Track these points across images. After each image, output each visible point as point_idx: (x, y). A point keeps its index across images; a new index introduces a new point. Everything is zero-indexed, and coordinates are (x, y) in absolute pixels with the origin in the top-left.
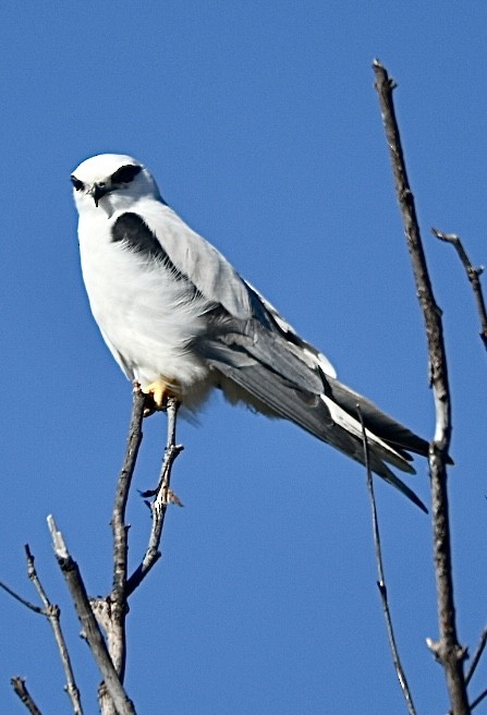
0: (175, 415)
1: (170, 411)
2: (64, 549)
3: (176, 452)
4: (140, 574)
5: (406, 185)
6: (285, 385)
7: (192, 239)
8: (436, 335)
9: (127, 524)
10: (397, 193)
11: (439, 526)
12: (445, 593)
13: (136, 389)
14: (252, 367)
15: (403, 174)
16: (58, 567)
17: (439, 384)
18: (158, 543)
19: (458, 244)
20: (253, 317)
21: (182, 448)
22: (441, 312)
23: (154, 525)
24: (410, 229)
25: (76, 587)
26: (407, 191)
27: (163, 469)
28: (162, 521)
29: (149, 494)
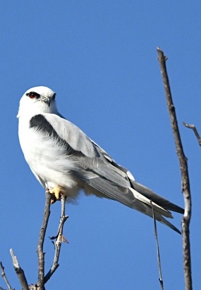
0: (65, 202)
1: (62, 200)
2: (17, 264)
3: (65, 219)
4: (50, 274)
5: (172, 103)
6: (113, 185)
7: (67, 124)
8: (185, 170)
9: (44, 252)
10: (168, 106)
11: (186, 254)
12: (188, 284)
13: (47, 191)
14: (97, 178)
15: (170, 98)
16: (15, 272)
17: (186, 191)
18: (58, 260)
19: (194, 129)
20: (96, 156)
21: (68, 217)
22: (187, 159)
23: (56, 252)
24: (174, 123)
25: (23, 281)
26: (172, 106)
27: (60, 227)
28: (59, 250)
29: (53, 238)
